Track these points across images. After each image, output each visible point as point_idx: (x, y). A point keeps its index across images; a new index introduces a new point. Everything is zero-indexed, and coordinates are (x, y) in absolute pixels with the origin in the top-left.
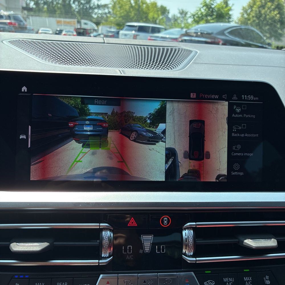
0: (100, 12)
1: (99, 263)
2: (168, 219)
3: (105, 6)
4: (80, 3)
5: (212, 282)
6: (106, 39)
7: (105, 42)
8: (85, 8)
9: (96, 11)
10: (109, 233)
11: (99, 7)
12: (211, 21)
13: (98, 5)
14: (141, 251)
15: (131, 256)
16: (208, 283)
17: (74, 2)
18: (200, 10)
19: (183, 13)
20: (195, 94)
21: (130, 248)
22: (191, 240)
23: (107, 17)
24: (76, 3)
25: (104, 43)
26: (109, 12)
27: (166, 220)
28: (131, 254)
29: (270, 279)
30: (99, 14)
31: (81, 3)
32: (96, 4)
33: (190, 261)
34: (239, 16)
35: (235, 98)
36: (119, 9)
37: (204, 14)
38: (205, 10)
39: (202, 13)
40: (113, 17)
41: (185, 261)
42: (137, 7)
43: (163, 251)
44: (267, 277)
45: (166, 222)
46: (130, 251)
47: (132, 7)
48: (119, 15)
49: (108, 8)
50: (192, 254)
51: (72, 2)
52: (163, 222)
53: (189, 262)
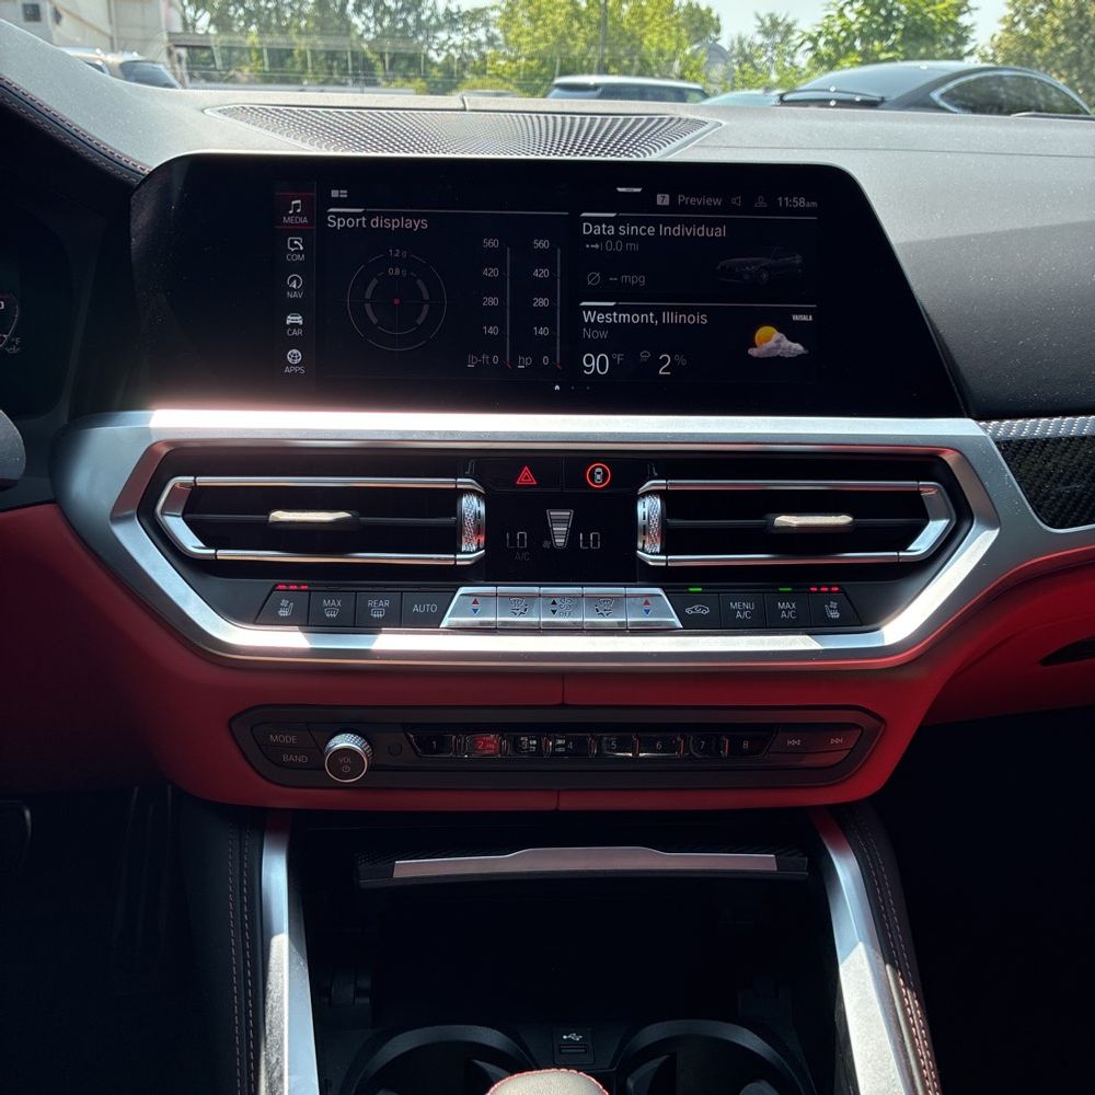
0: (457, 39)
1: (455, 560)
2: (604, 470)
3: (476, 15)
4: (381, 10)
5: (703, 608)
6: (469, 100)
7: (468, 107)
8: (400, 25)
9: (442, 35)
10: (475, 500)
11: (452, 20)
12: (883, 56)
13: (448, 12)
14: (546, 544)
15: (524, 554)
16: (693, 610)
17: (358, 9)
18: (841, 14)
19: (776, 29)
20: (667, 196)
21: (522, 536)
22: (655, 524)
23: (483, 57)
24: (369, 11)
25: (465, 110)
26: (491, 40)
27: (599, 473)
28: (524, 550)
29: (838, 609)
30: (454, 46)
31: (387, 10)
32: (441, 10)
33: (653, 561)
34: (998, 29)
35: (761, 203)
36: (527, 26)
37: (855, 27)
38: (860, 13)
39: (846, 27)
40: (504, 57)
41: (643, 563)
42: (595, 15)
43: (595, 544)
44: (834, 605)
45: (599, 477)
46: (522, 544)
47: (577, 15)
48: (527, 50)
49: (486, 24)
50: (658, 550)
51: (350, 7)
52: (592, 477)
53: (651, 563)
